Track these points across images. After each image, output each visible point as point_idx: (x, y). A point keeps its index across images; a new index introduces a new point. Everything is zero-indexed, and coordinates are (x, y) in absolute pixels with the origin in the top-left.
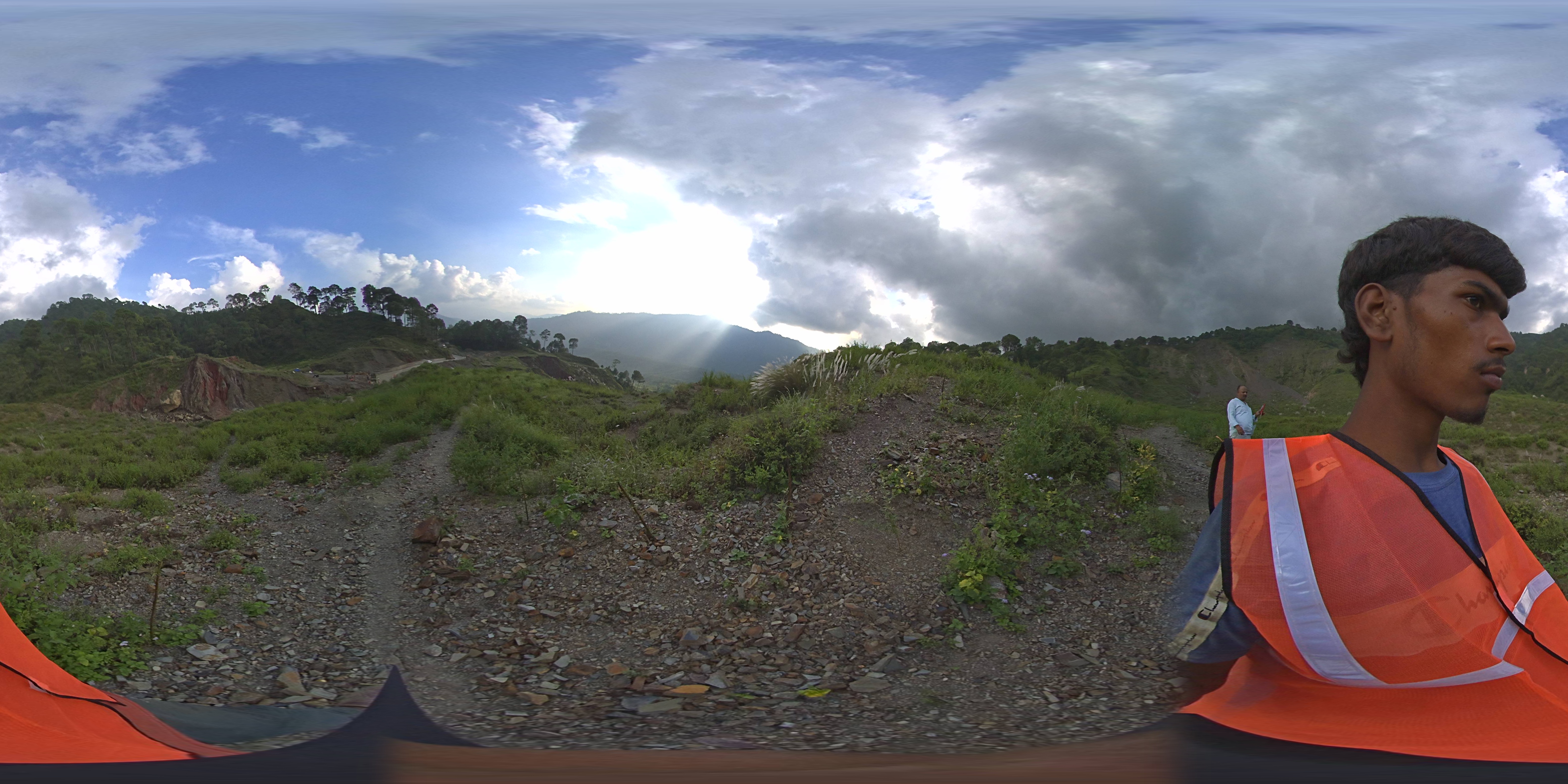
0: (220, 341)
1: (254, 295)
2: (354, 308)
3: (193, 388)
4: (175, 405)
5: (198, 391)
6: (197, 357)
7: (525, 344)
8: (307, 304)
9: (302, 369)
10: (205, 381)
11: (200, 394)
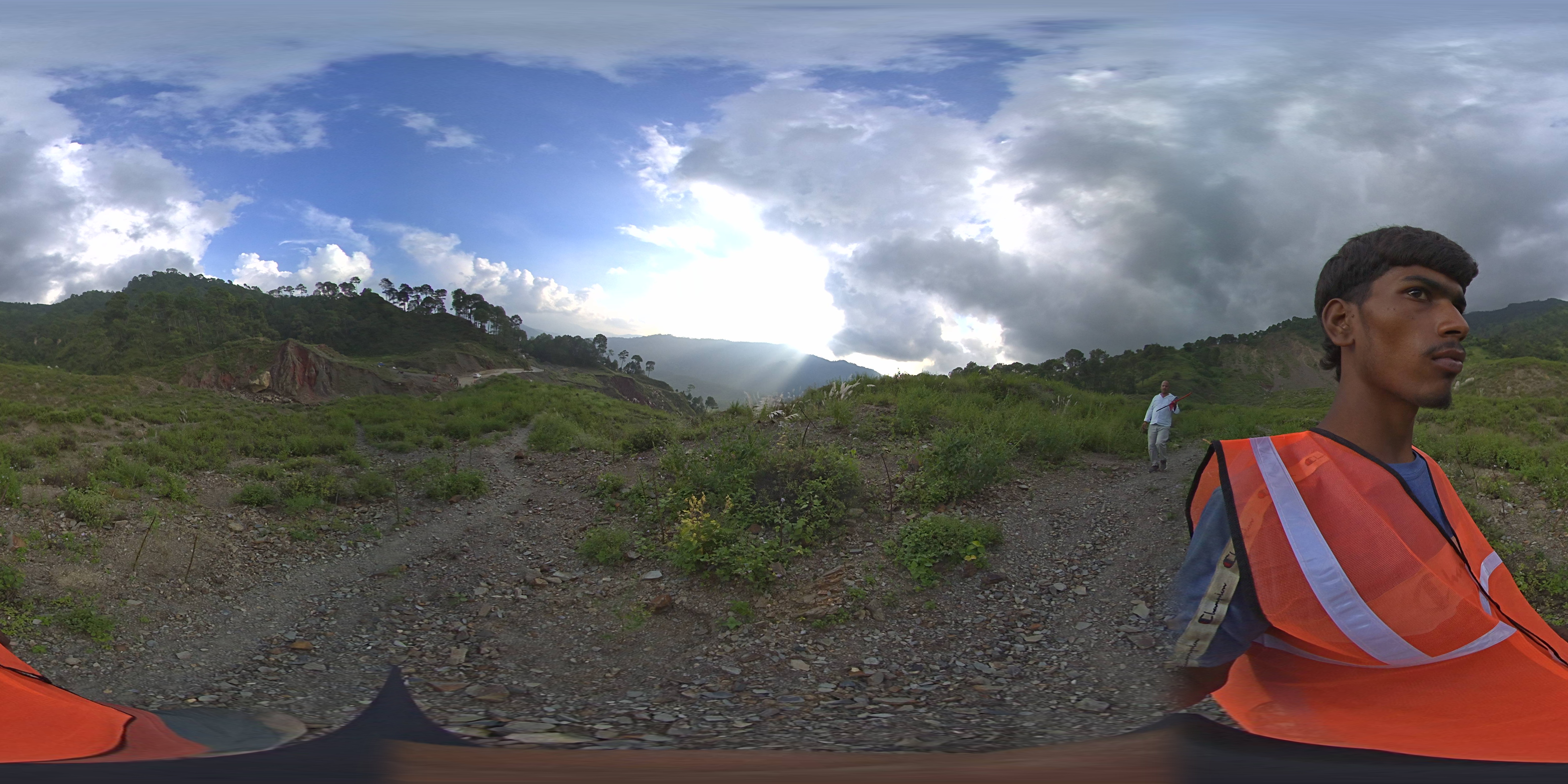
0: (307, 328)
1: (344, 285)
2: (443, 309)
3: (282, 371)
4: (264, 386)
5: (288, 375)
6: (288, 342)
7: (603, 362)
8: (396, 300)
9: (386, 364)
10: (295, 366)
11: (289, 378)
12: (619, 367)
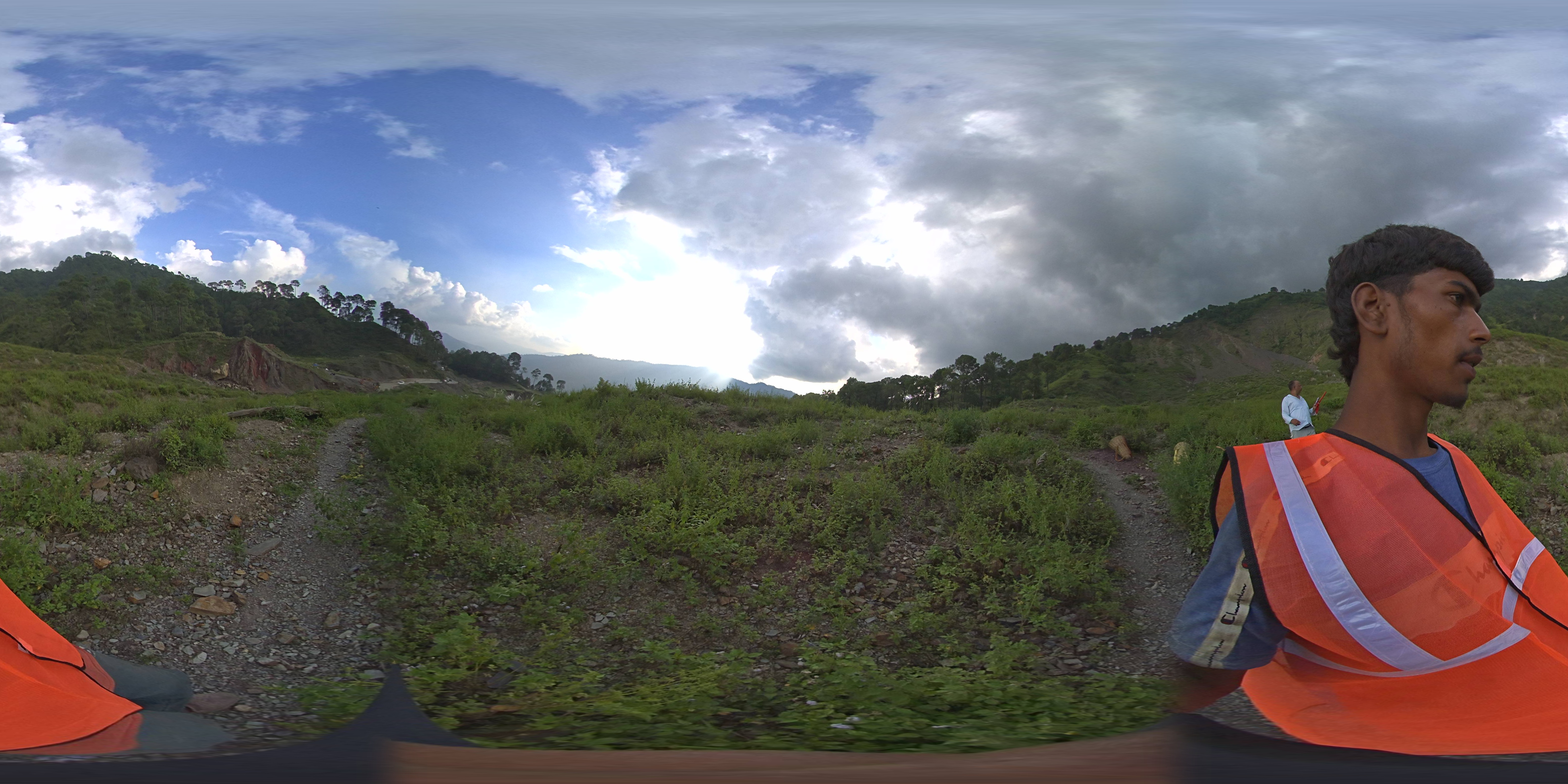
0: (249, 324)
1: (284, 287)
2: (370, 319)
3: (239, 364)
4: (224, 375)
5: (244, 367)
6: (244, 339)
7: (516, 379)
8: (330, 306)
9: (321, 365)
10: (250, 361)
11: (246, 371)
12: (531, 384)
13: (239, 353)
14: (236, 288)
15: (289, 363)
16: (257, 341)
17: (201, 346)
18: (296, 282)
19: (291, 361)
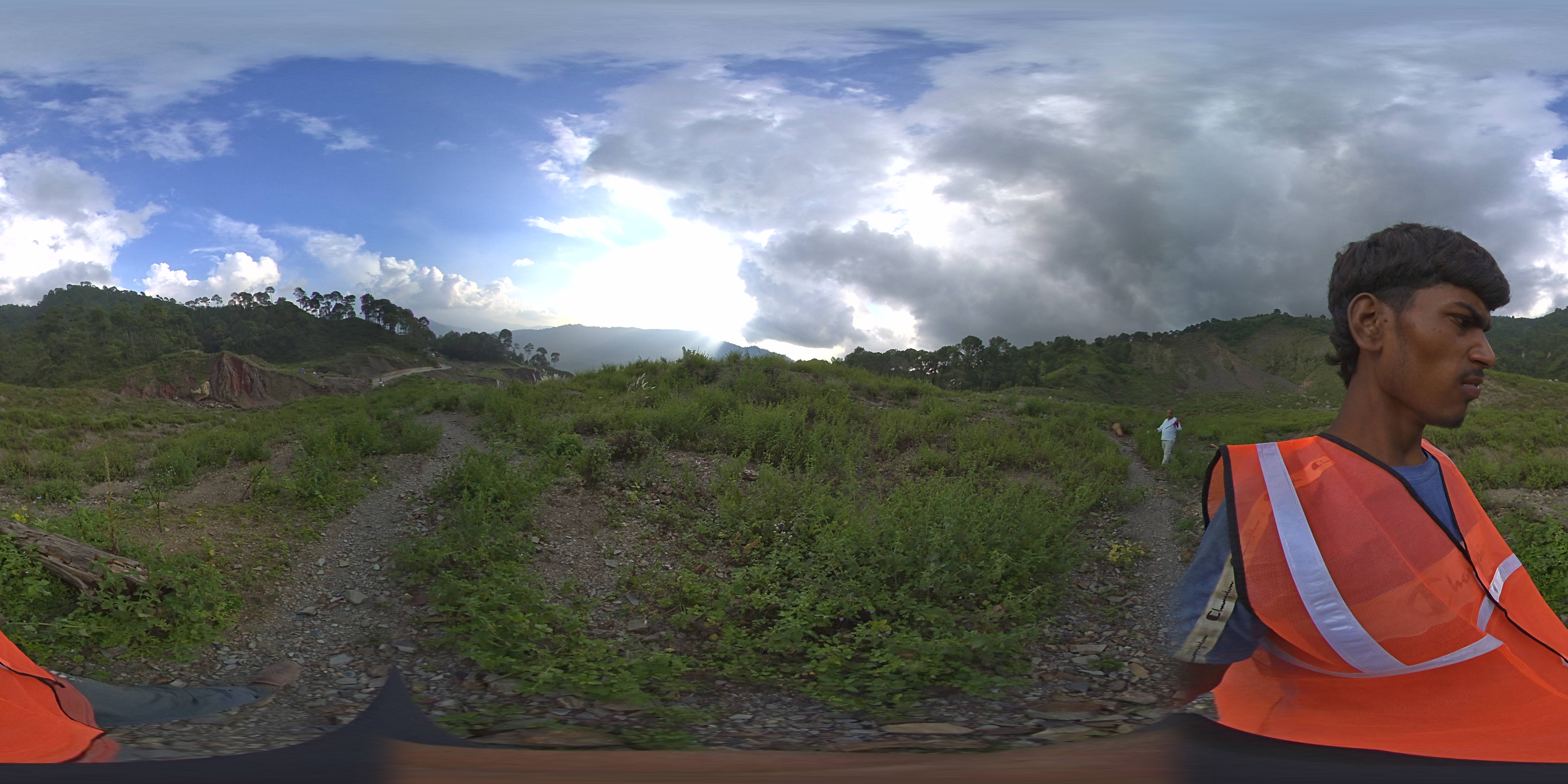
1: (260, 295)
2: (352, 315)
3: (220, 381)
4: (205, 394)
5: (226, 383)
6: (223, 354)
7: (509, 356)
8: (309, 308)
9: (308, 370)
10: (231, 375)
11: (228, 386)
12: (525, 360)
13: (219, 369)
14: (213, 304)
15: (273, 372)
16: (240, 354)
17: (179, 366)
18: (271, 289)
19: (275, 369)
